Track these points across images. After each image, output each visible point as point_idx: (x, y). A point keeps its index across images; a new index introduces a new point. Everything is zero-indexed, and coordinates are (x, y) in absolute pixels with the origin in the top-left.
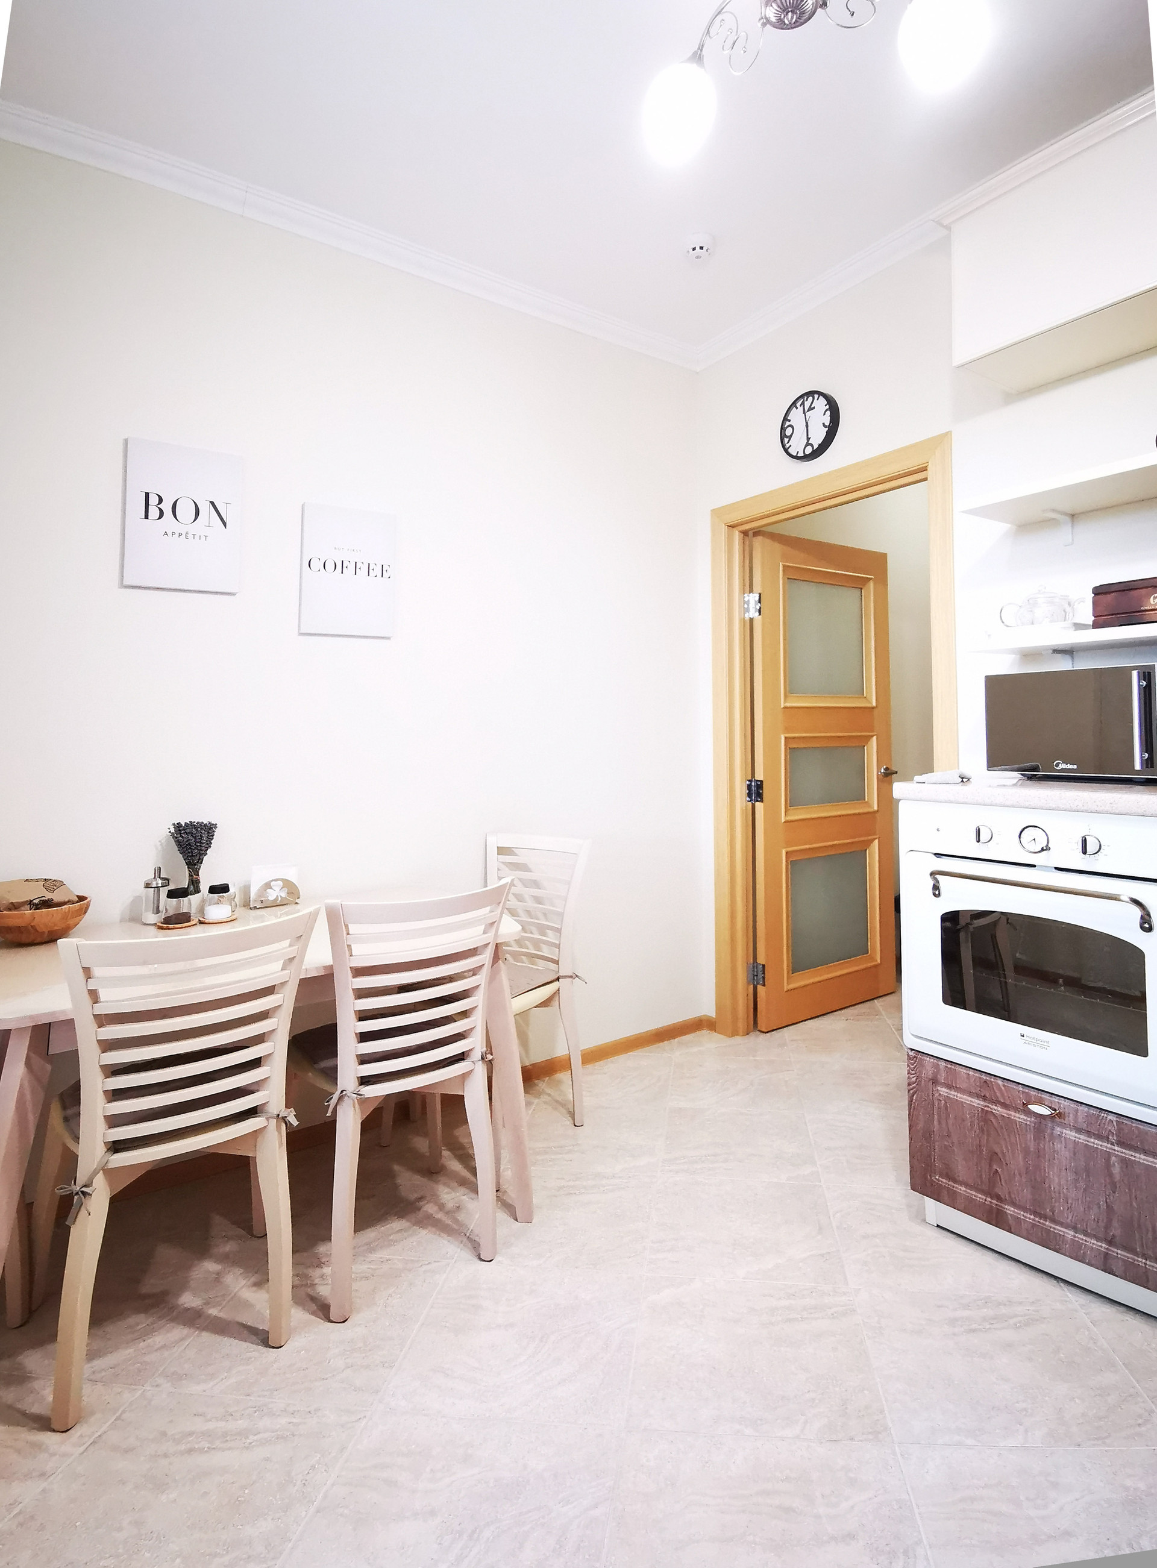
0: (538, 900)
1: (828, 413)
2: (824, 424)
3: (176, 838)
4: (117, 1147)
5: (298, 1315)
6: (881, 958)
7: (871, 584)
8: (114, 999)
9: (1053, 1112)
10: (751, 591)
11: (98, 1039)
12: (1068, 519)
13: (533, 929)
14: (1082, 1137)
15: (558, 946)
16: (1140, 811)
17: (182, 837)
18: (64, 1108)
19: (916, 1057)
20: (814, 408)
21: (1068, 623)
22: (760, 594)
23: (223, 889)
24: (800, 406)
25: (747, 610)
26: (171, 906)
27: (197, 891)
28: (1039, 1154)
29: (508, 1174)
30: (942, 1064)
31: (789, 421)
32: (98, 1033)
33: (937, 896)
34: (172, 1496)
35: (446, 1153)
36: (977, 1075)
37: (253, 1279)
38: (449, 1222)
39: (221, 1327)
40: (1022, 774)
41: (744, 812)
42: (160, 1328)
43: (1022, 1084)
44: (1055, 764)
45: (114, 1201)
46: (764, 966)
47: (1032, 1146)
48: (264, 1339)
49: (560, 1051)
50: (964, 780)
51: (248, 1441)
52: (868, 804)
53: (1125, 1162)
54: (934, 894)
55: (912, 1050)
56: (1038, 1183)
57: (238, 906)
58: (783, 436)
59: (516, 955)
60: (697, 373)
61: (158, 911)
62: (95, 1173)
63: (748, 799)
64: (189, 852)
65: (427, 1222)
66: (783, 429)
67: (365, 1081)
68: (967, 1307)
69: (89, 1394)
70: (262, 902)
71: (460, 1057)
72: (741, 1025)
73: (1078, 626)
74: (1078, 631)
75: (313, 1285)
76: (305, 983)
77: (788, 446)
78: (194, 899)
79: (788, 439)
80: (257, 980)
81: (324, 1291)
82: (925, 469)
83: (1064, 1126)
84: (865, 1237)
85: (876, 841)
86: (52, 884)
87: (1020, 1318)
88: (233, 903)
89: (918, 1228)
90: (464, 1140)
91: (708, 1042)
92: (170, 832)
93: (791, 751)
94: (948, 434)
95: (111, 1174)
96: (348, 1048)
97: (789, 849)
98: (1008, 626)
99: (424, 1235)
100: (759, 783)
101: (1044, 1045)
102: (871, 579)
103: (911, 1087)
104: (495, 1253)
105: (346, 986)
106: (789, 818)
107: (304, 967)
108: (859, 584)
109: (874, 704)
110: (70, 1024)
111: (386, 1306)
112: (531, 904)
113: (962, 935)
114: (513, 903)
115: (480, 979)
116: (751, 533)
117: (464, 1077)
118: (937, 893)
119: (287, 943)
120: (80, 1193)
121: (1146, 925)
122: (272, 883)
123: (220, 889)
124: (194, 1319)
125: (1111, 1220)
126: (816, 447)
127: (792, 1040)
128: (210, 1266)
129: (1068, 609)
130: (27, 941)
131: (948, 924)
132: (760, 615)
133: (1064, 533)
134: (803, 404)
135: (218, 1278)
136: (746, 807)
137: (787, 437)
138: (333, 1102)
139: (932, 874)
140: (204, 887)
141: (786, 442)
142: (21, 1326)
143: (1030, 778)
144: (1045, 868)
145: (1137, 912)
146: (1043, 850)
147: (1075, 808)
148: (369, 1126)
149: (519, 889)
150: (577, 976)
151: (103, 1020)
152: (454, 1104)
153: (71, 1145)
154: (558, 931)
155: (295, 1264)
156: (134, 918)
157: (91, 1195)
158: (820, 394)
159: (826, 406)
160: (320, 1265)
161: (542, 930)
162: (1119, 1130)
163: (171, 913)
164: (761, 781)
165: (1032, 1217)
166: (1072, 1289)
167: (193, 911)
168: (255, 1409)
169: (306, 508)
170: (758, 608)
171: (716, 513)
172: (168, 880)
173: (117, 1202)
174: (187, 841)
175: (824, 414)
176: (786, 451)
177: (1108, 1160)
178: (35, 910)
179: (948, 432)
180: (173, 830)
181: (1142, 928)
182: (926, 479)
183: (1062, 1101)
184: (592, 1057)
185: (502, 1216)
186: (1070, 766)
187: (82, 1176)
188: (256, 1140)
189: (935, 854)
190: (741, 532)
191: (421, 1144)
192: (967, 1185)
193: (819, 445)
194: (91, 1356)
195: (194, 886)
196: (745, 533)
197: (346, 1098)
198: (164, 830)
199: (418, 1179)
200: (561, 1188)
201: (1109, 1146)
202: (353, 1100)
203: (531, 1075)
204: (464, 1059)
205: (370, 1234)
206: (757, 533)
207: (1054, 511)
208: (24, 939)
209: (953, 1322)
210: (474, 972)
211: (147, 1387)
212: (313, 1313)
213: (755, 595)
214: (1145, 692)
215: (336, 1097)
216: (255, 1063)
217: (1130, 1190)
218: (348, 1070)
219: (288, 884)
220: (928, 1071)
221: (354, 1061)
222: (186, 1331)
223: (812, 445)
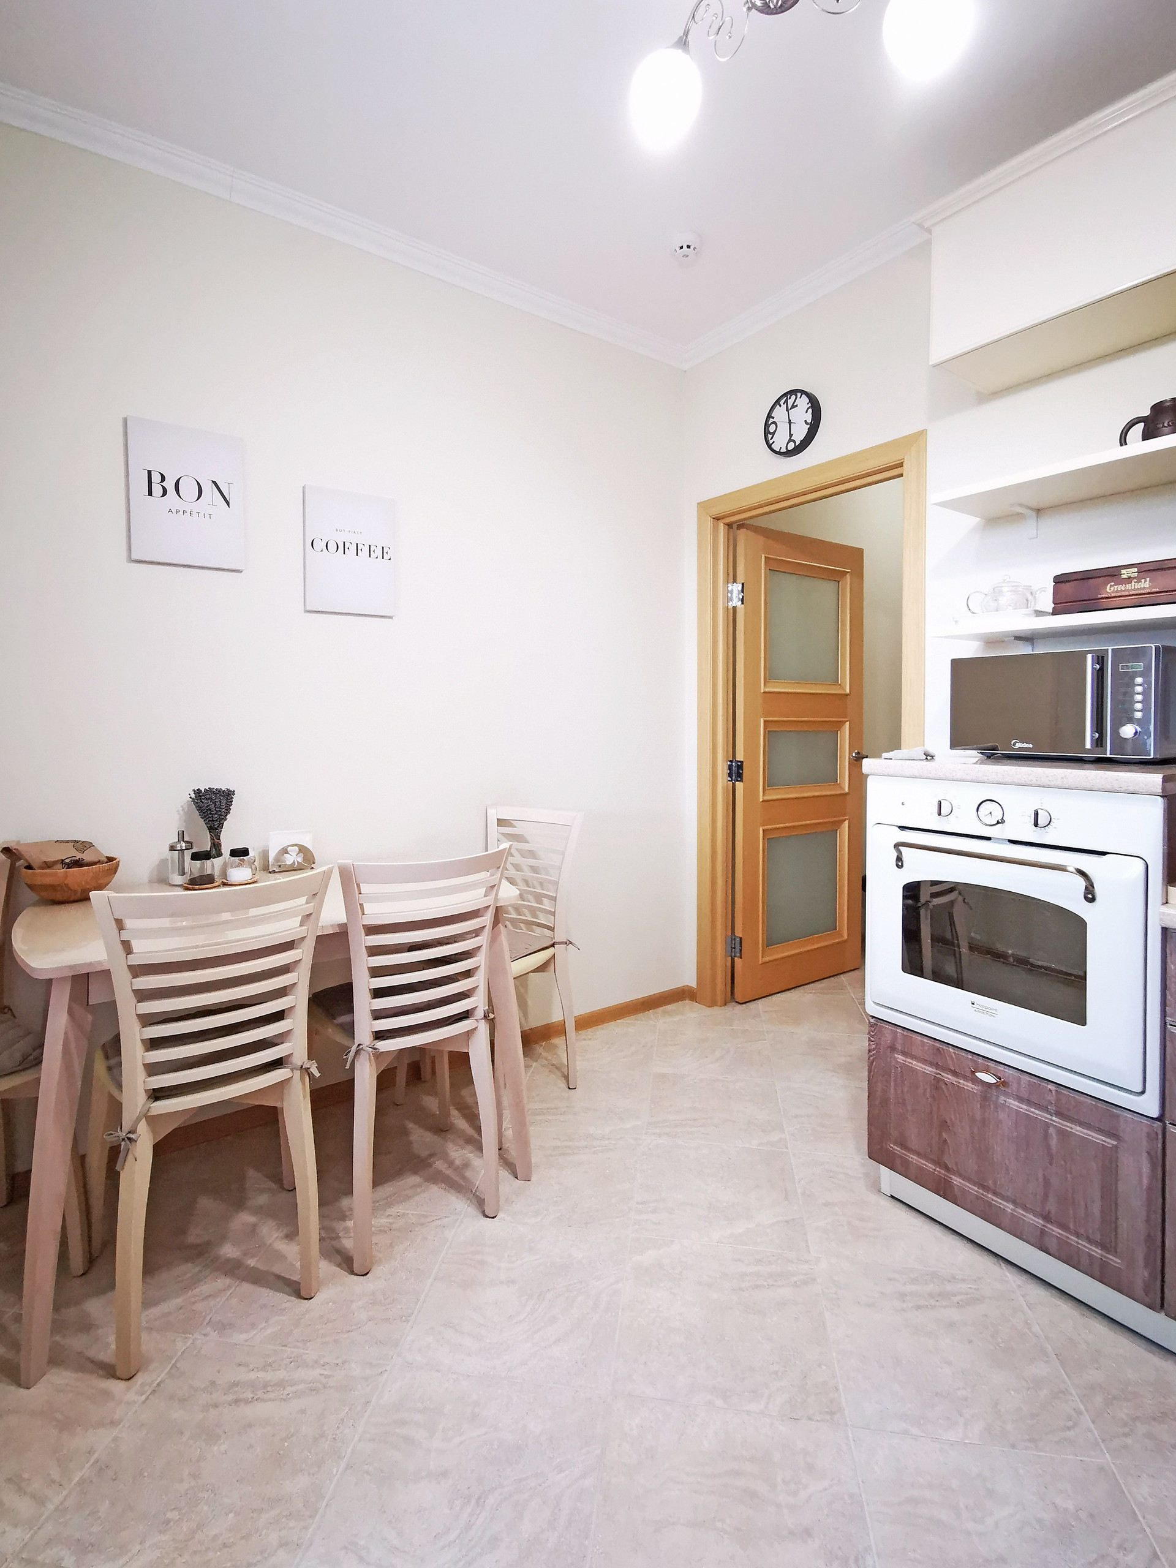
0: (534, 870)
1: (810, 411)
2: (806, 421)
3: (197, 803)
4: (157, 1094)
5: (325, 1267)
6: (848, 935)
7: (848, 576)
8: (146, 950)
9: (998, 1080)
10: (735, 581)
11: (134, 989)
12: (1034, 514)
13: (531, 897)
14: (1024, 1106)
15: (553, 914)
16: (1088, 786)
17: (203, 803)
18: (107, 1057)
19: (877, 1024)
20: (797, 406)
21: (1029, 611)
22: (743, 584)
23: (244, 852)
24: (784, 404)
25: (729, 599)
26: (195, 868)
27: (220, 854)
28: (984, 1122)
29: (509, 1133)
30: (900, 1031)
31: (773, 418)
32: (133, 983)
33: (900, 866)
34: (223, 1448)
35: (454, 1112)
36: (931, 1042)
37: (285, 1231)
38: (456, 1179)
39: (258, 1278)
40: (982, 753)
41: (725, 789)
42: (205, 1278)
43: (971, 1052)
44: (1012, 742)
45: (156, 1147)
46: (741, 938)
47: (978, 1117)
48: (299, 1291)
49: (556, 1017)
50: (929, 758)
51: (286, 1392)
52: (841, 787)
53: (1063, 1134)
54: (898, 866)
55: (873, 1017)
56: (983, 1153)
57: (258, 870)
58: (766, 432)
59: (514, 922)
60: (685, 371)
61: (183, 874)
62: (138, 1120)
63: (729, 779)
64: (210, 817)
65: (437, 1178)
66: (767, 426)
67: (379, 1036)
68: (914, 1281)
69: (148, 1343)
70: (280, 866)
71: (465, 1015)
72: (719, 999)
73: (1039, 613)
74: (1039, 618)
75: (338, 1238)
76: (320, 939)
77: (771, 442)
78: (217, 862)
79: (771, 436)
80: (277, 935)
81: (348, 1243)
82: (901, 465)
83: (1007, 1094)
84: (827, 1204)
85: (847, 822)
86: (85, 846)
87: (962, 1297)
88: (253, 867)
89: (873, 1198)
90: (469, 1100)
91: (691, 1013)
92: (191, 798)
93: (769, 734)
94: (923, 433)
95: (153, 1121)
96: (363, 1003)
97: (766, 827)
98: (974, 613)
99: (435, 1190)
100: (739, 764)
101: (992, 1013)
102: (848, 572)
103: (871, 1054)
104: (498, 1211)
105: (360, 942)
106: (766, 798)
107: (320, 925)
108: (835, 577)
109: (848, 691)
110: (107, 973)
111: (402, 1260)
112: (528, 874)
113: (922, 912)
114: (512, 872)
115: (482, 940)
116: (735, 526)
117: (469, 1034)
118: (900, 864)
119: (303, 900)
120: (126, 1139)
121: (1090, 896)
122: (289, 849)
123: (240, 853)
124: (234, 1269)
125: (1048, 1197)
126: (798, 443)
127: (766, 1012)
128: (246, 1218)
129: (1030, 598)
130: (61, 899)
131: (910, 902)
132: (742, 603)
133: (1029, 528)
134: (786, 402)
135: (253, 1230)
136: (727, 785)
137: (770, 433)
138: (352, 1054)
139: (897, 846)
140: (226, 850)
141: (770, 438)
142: (83, 1274)
143: (989, 757)
144: (1000, 840)
145: (1082, 883)
146: (998, 822)
147: (1029, 782)
148: (384, 1081)
149: (517, 859)
150: (571, 943)
151: (138, 971)
152: (461, 1061)
153: (115, 1093)
154: (554, 899)
155: (322, 1216)
156: (162, 880)
157: (136, 1141)
158: (803, 392)
159: (808, 404)
160: (343, 1217)
161: (539, 898)
162: (1058, 1100)
163: (196, 874)
164: (742, 762)
165: (976, 1189)
166: (1011, 1268)
167: (217, 874)
168: (291, 1360)
169: (306, 490)
170: (741, 597)
171: (703, 506)
172: (191, 843)
173: (160, 1149)
174: (207, 806)
175: (806, 412)
176: (770, 446)
177: (1046, 1132)
178: (67, 869)
179: (923, 430)
180: (193, 796)
181: (1086, 898)
182: (901, 475)
183: (1007, 1070)
184: (587, 1022)
185: (504, 1174)
186: (1025, 745)
187: (127, 1124)
188: (283, 1092)
189: (900, 827)
190: (724, 524)
191: (431, 1103)
192: (919, 1154)
193: (801, 441)
194: (147, 1304)
195: (215, 850)
196: (729, 525)
197: (362, 1051)
198: (185, 795)
199: (429, 1137)
200: (556, 1148)
201: (1049, 1116)
202: (369, 1054)
203: (532, 1039)
204: (468, 1018)
205: (388, 1189)
206: (741, 525)
207: (1021, 505)
208: (59, 896)
209: (903, 1296)
210: (477, 933)
211: (196, 1335)
212: (339, 1266)
213: (738, 584)
214: (1098, 674)
215: (354, 1049)
216: (279, 1016)
217: (1065, 1162)
218: (364, 1026)
219: (302, 849)
220: (887, 1038)
221: (368, 1016)
222: (227, 1281)
223: (794, 441)
